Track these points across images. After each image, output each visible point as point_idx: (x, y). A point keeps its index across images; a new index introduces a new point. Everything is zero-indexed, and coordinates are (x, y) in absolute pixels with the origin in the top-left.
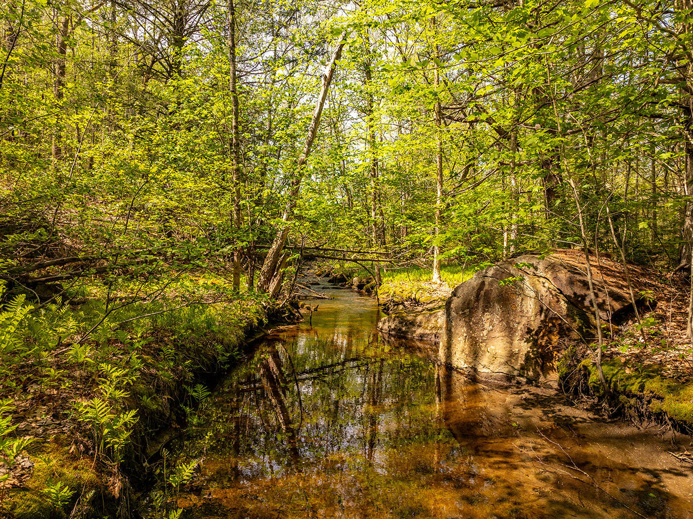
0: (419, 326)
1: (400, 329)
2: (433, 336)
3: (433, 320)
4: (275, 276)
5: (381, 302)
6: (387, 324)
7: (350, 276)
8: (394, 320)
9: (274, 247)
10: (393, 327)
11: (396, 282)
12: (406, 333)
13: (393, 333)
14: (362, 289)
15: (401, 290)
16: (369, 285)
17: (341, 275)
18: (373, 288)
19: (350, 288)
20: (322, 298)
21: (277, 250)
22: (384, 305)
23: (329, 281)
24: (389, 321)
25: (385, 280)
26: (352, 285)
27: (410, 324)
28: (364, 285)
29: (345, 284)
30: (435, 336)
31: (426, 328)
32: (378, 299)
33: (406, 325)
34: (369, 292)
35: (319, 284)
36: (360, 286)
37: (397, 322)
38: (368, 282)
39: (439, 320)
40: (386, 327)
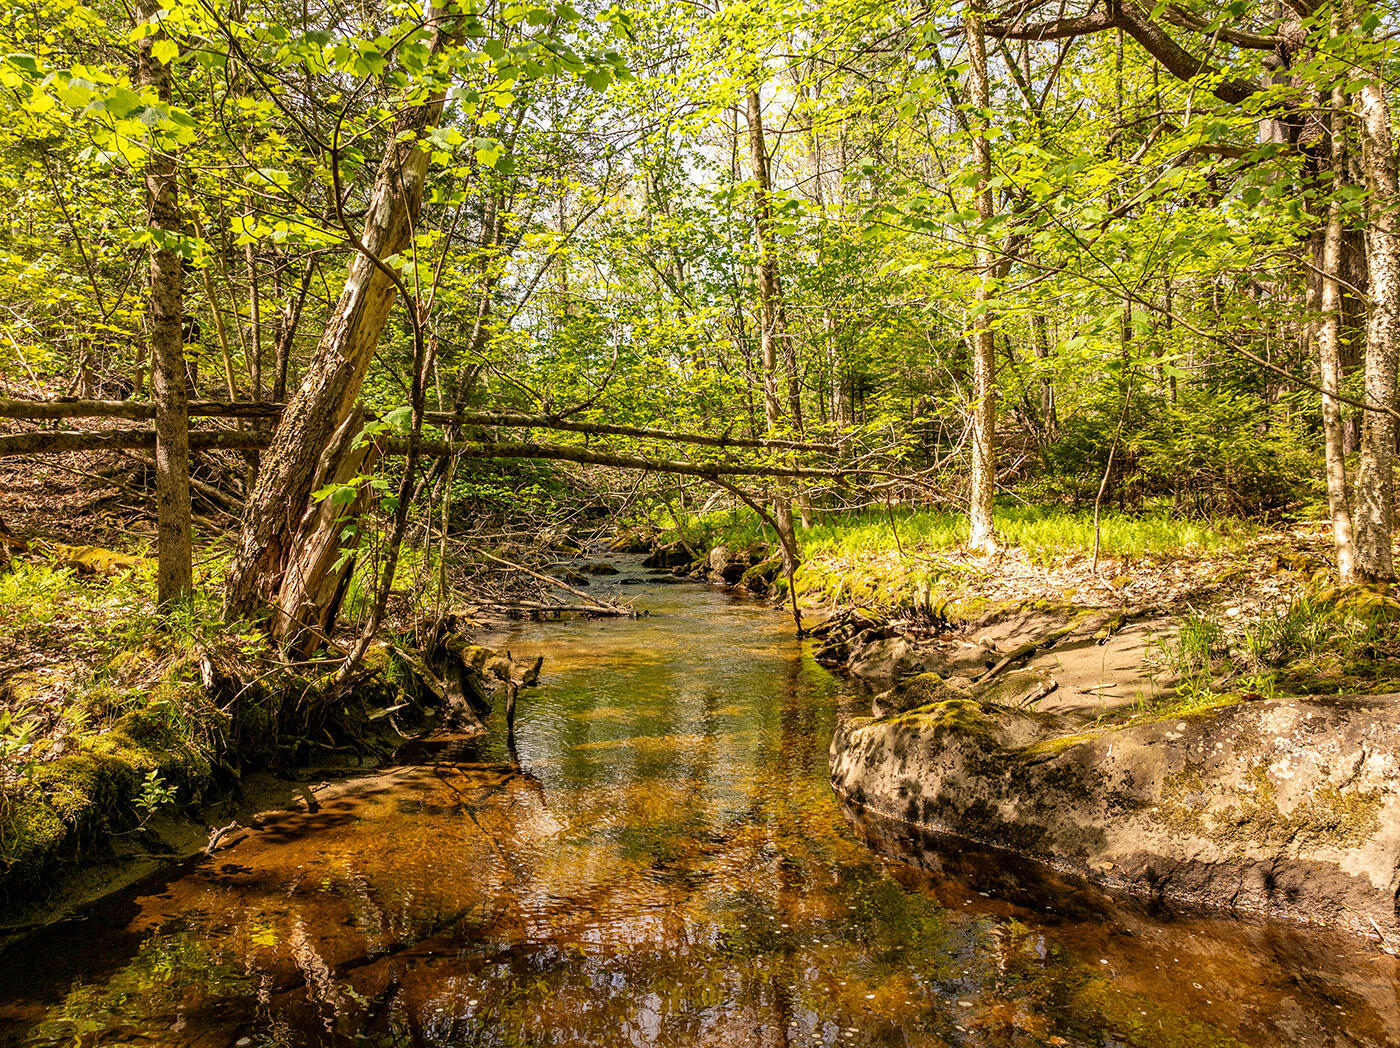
0: (1128, 802)
1: (981, 811)
2: (1254, 884)
3: (1235, 772)
4: (309, 528)
5: (810, 623)
6: (889, 767)
7: (703, 546)
8: (936, 749)
9: (306, 387)
10: (931, 790)
11: (847, 554)
12: (1029, 836)
13: (936, 827)
14: (738, 580)
15: (868, 579)
16: (757, 568)
17: (680, 546)
18: (770, 576)
19: (703, 578)
20: (610, 615)
21: (322, 400)
22: (821, 633)
23: (647, 564)
24: (900, 753)
25: (809, 548)
26: (708, 570)
27: (1052, 779)
28: (743, 569)
29: (689, 570)
30: (1270, 882)
31: (1190, 822)
32: (798, 614)
33: (1020, 783)
34: (759, 589)
35: (615, 572)
36: (732, 573)
37: (952, 762)
38: (754, 561)
39: (1280, 768)
40: (886, 783)
